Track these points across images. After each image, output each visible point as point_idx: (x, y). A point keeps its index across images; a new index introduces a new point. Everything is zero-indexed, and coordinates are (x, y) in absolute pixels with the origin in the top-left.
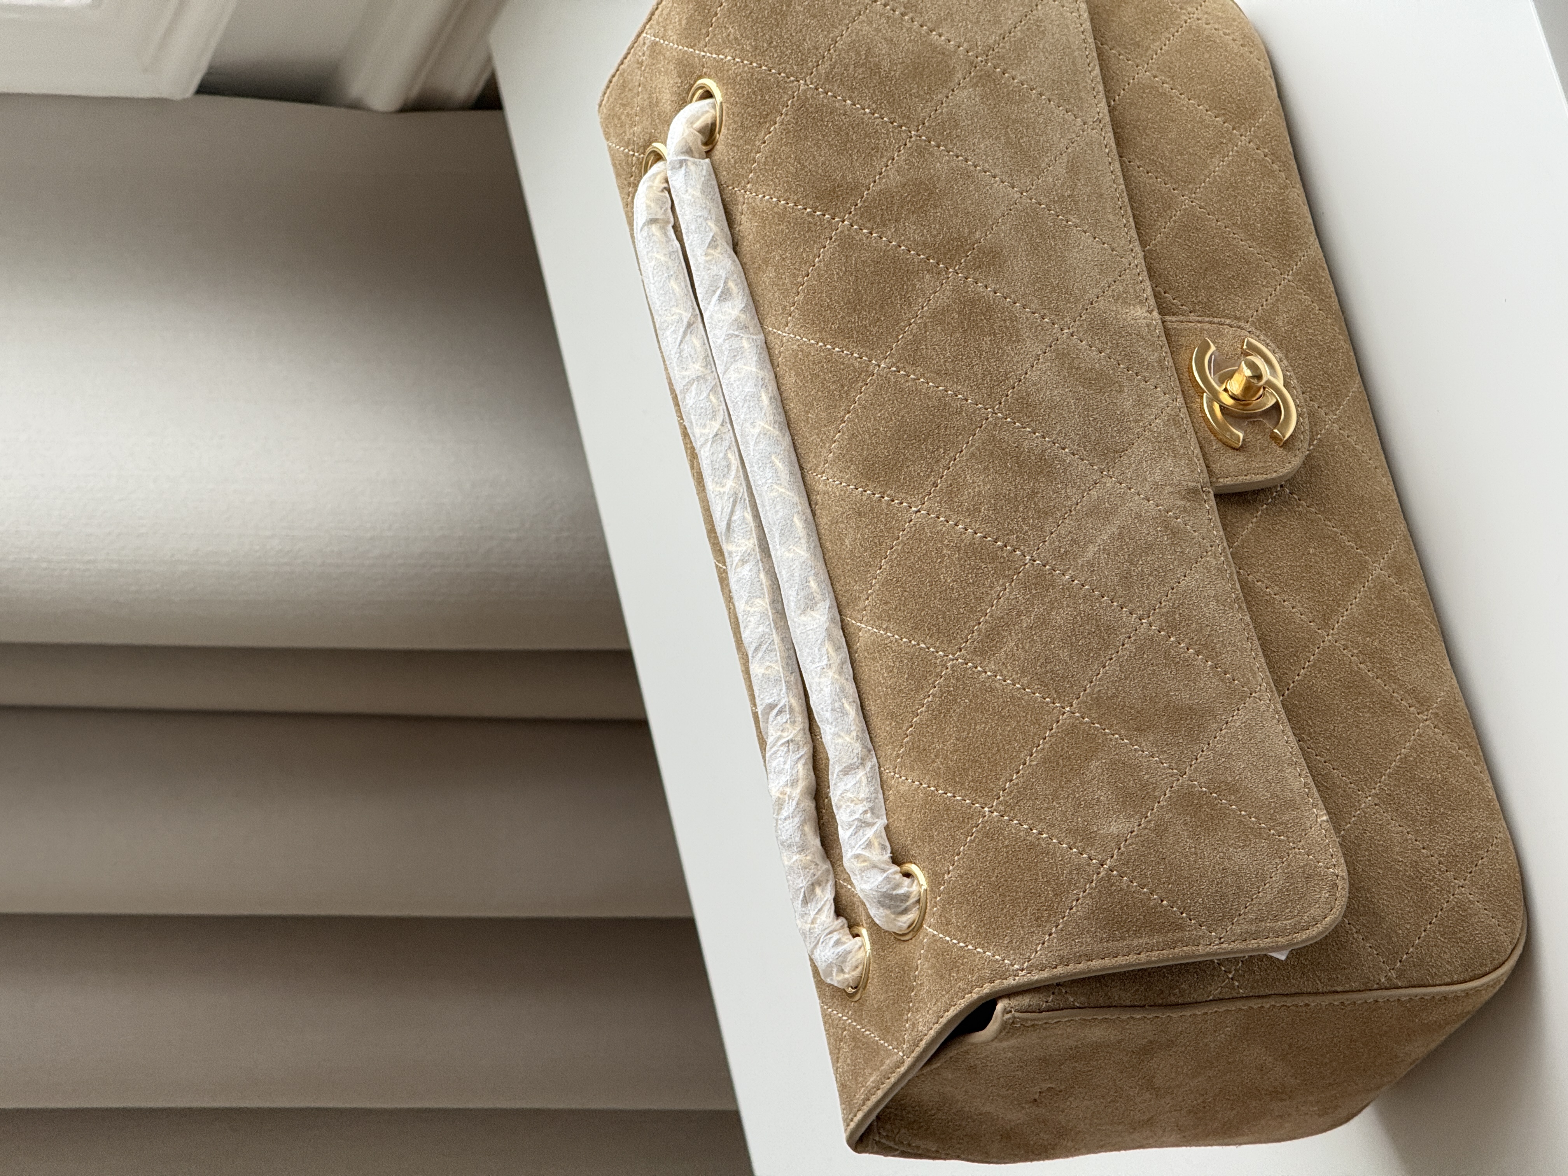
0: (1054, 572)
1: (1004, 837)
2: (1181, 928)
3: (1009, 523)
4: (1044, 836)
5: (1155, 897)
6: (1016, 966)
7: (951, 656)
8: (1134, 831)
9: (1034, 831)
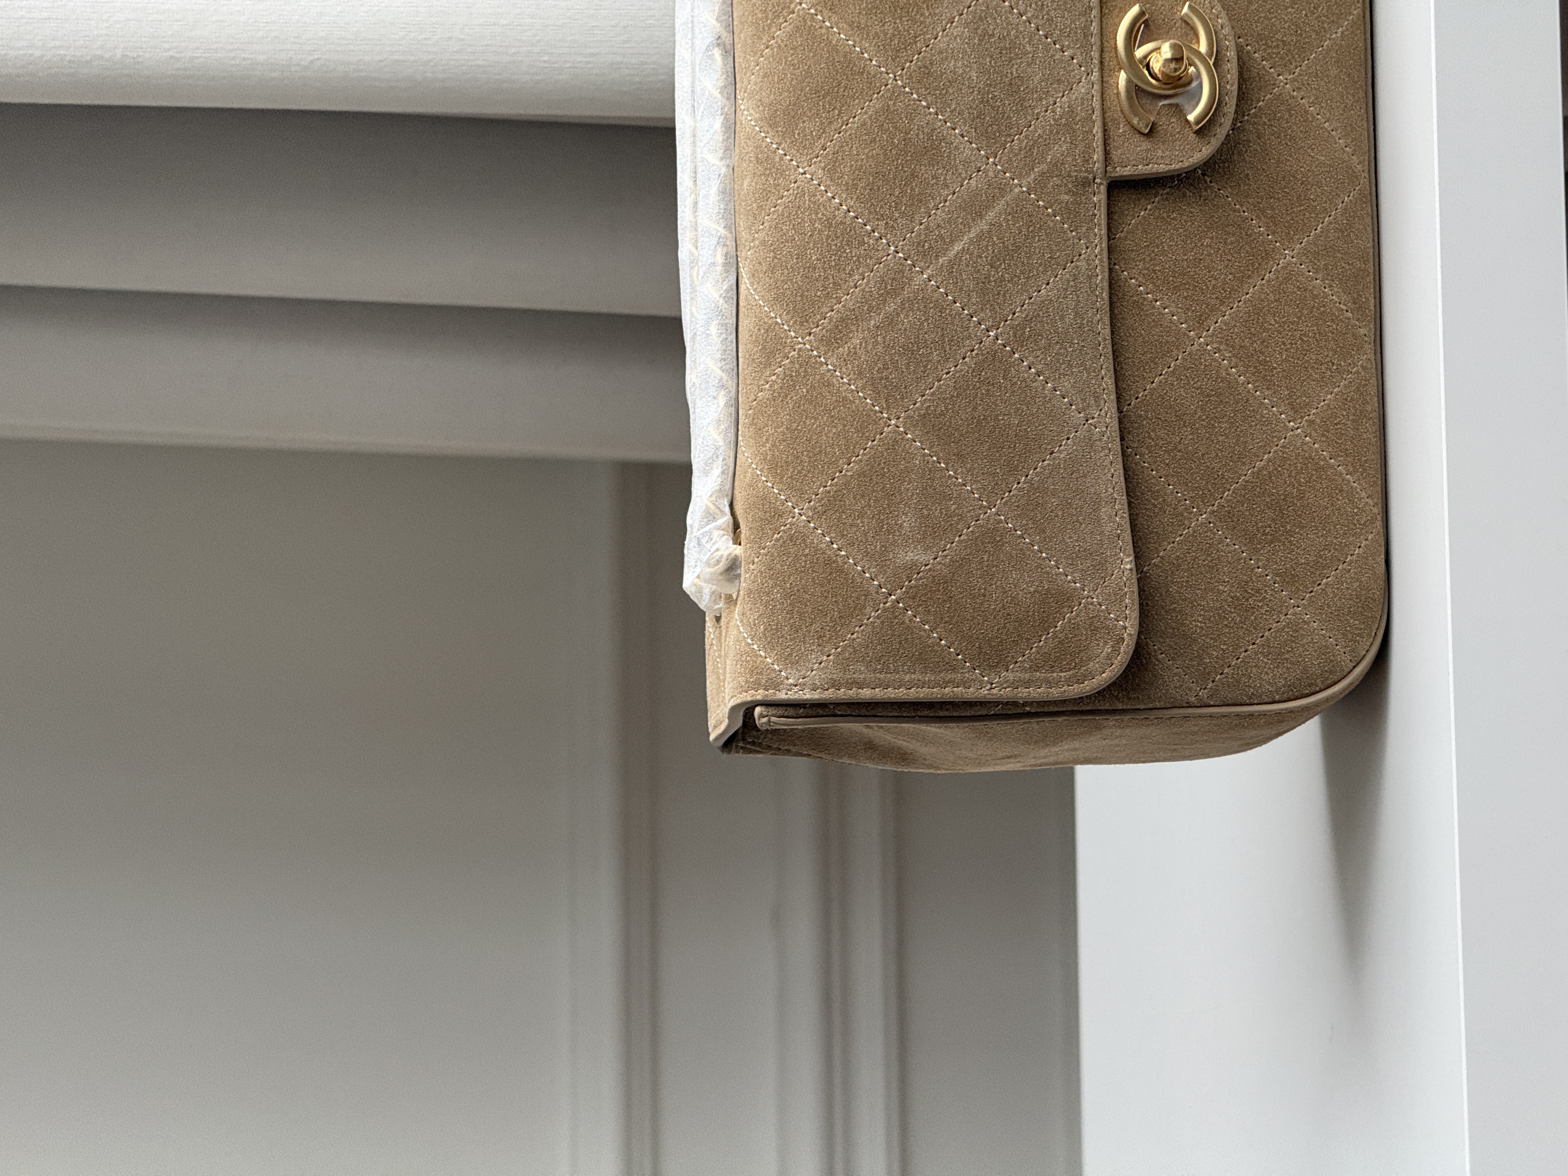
0: (914, 269)
1: (806, 545)
2: (954, 670)
3: (882, 207)
4: (843, 553)
5: (935, 635)
6: (791, 681)
7: (800, 339)
8: (928, 565)
9: (835, 546)
